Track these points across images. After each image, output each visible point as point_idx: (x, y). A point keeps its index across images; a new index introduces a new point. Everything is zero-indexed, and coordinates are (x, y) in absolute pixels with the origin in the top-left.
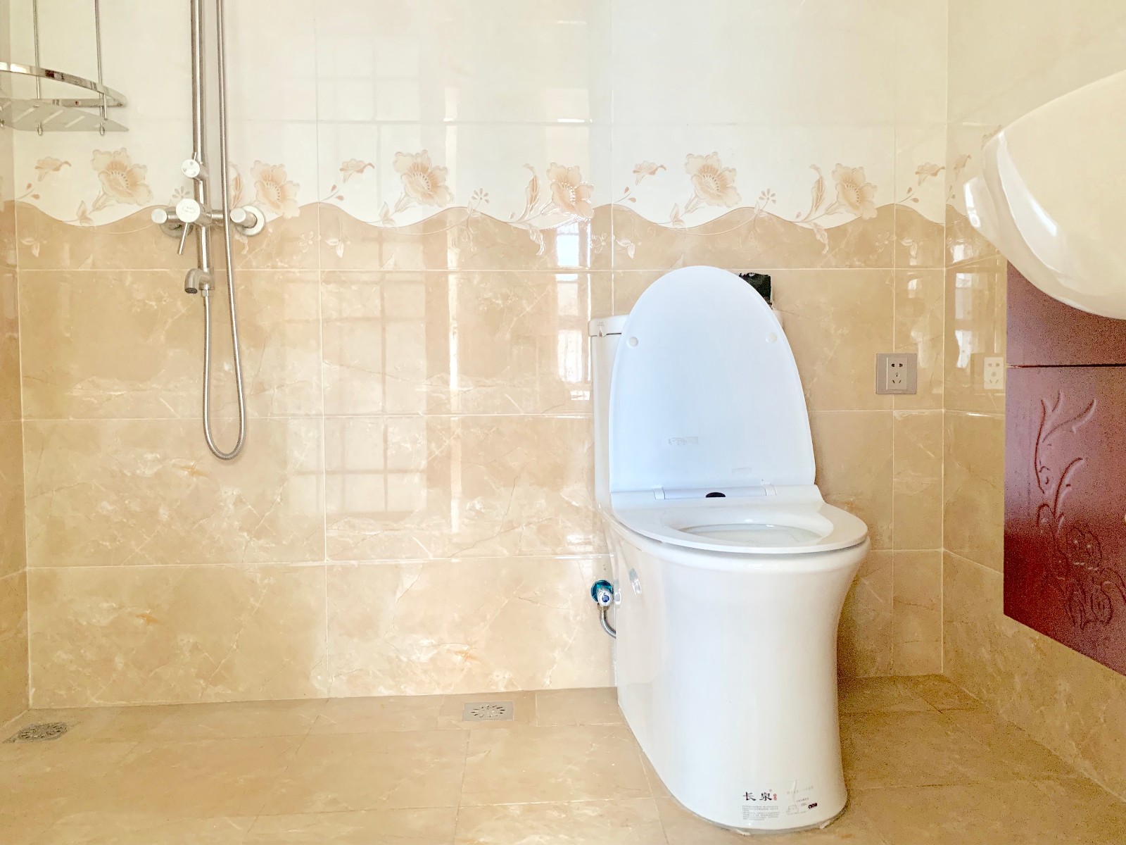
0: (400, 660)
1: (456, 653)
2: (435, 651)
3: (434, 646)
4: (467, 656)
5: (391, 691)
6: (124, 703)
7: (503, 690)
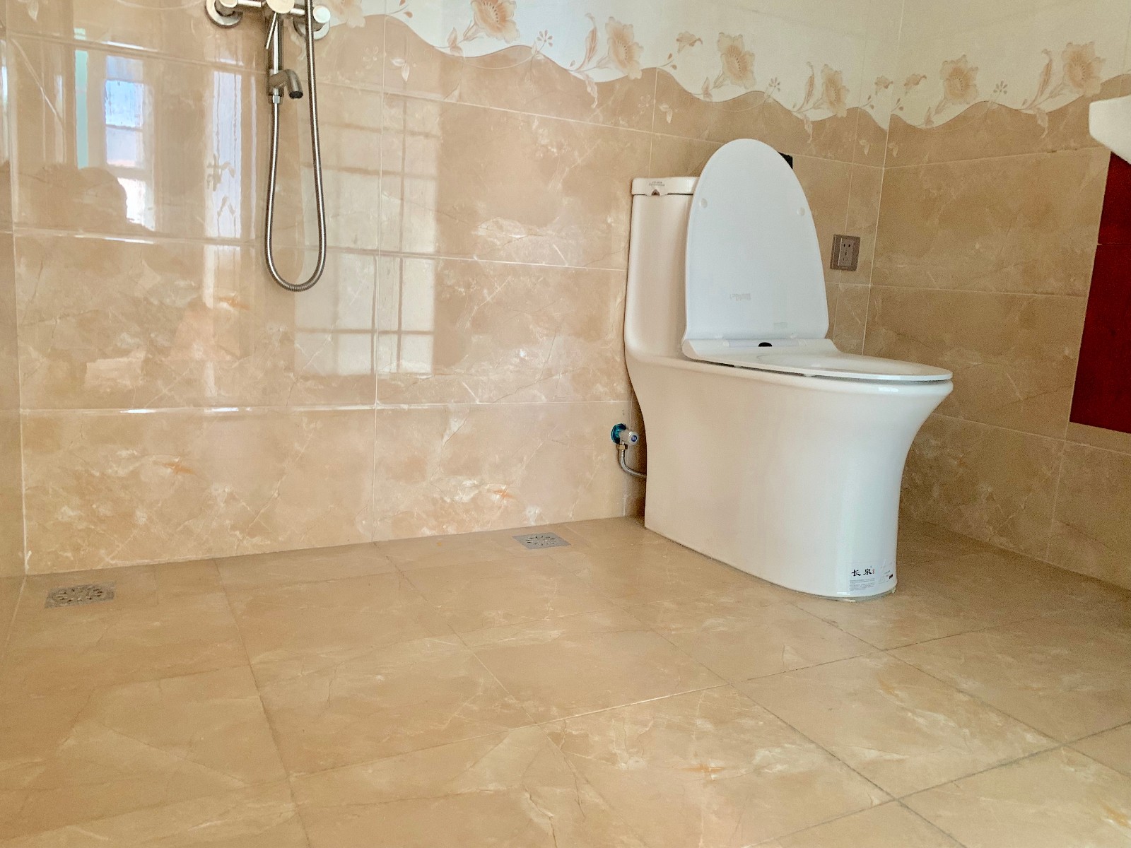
0: (444, 501)
1: (495, 492)
2: (477, 492)
3: (476, 486)
4: (504, 495)
5: (434, 532)
6: (146, 561)
7: (533, 524)
